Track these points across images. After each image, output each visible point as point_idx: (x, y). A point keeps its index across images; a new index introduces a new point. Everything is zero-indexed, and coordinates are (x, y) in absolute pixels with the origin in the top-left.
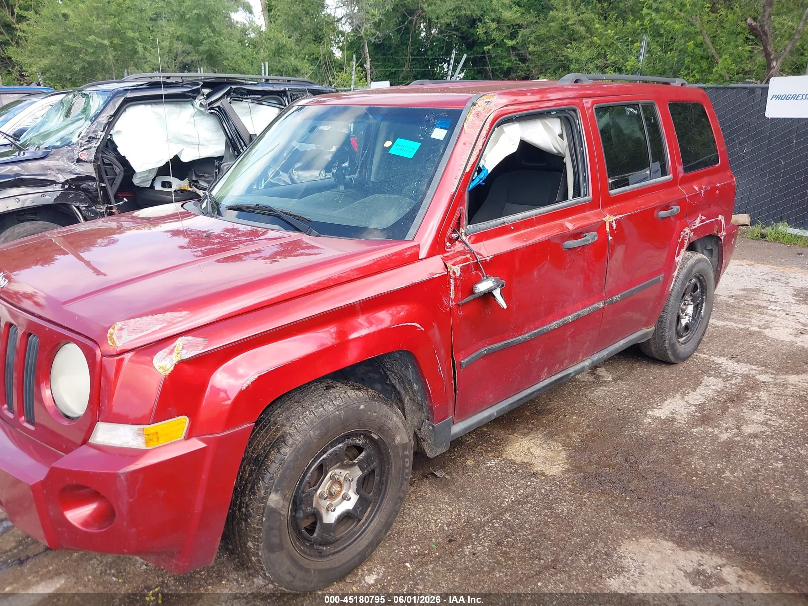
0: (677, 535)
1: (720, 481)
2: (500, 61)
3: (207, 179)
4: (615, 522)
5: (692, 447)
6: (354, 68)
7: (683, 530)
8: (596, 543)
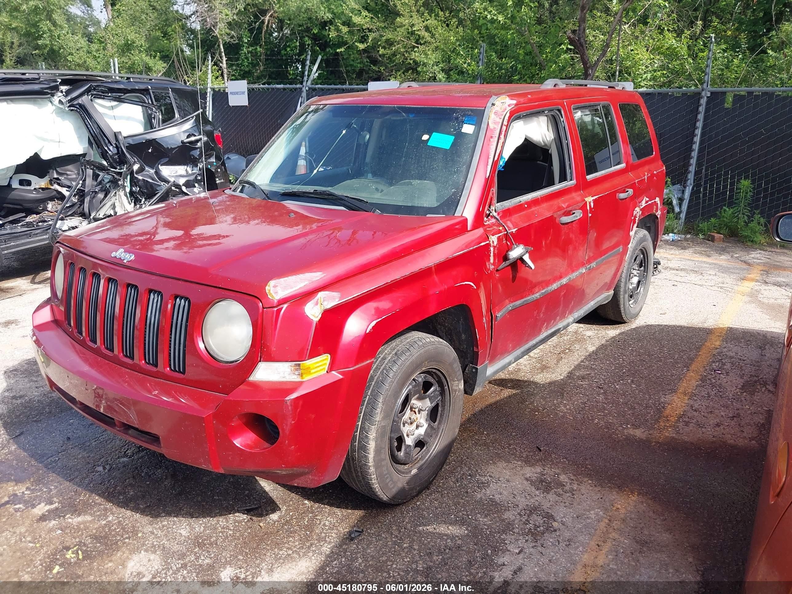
0: (524, 456)
1: (557, 413)
2: (352, 63)
3: (69, 177)
4: (476, 451)
5: (534, 390)
6: (210, 67)
7: (529, 452)
8: (462, 468)
